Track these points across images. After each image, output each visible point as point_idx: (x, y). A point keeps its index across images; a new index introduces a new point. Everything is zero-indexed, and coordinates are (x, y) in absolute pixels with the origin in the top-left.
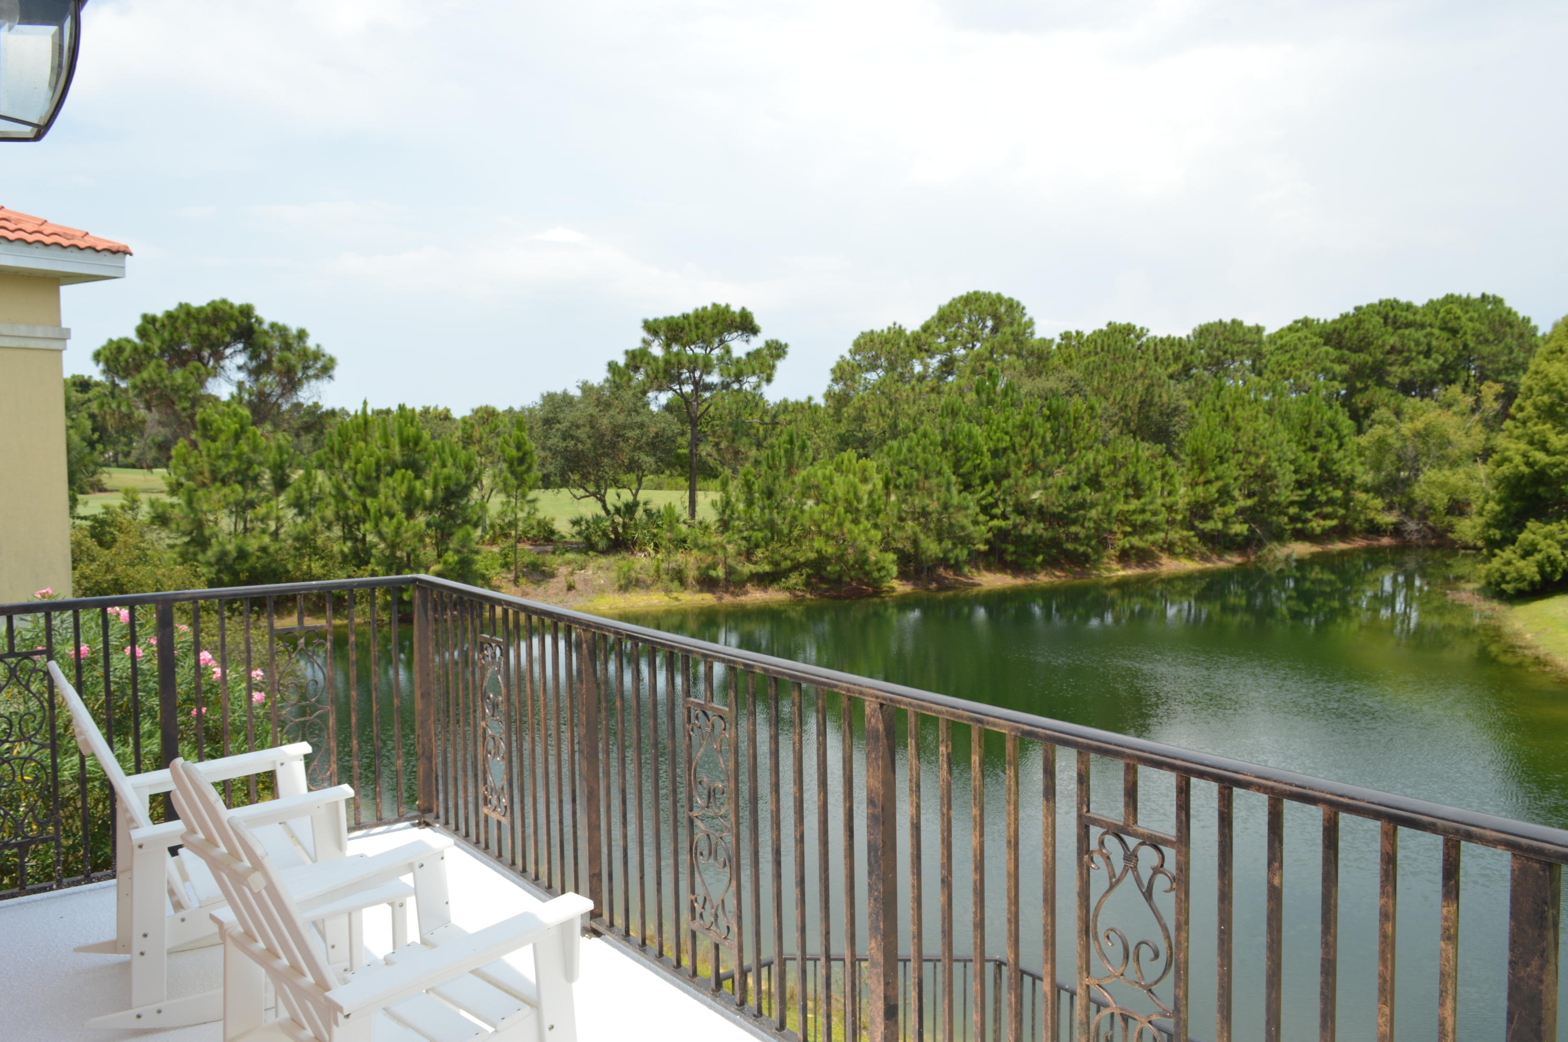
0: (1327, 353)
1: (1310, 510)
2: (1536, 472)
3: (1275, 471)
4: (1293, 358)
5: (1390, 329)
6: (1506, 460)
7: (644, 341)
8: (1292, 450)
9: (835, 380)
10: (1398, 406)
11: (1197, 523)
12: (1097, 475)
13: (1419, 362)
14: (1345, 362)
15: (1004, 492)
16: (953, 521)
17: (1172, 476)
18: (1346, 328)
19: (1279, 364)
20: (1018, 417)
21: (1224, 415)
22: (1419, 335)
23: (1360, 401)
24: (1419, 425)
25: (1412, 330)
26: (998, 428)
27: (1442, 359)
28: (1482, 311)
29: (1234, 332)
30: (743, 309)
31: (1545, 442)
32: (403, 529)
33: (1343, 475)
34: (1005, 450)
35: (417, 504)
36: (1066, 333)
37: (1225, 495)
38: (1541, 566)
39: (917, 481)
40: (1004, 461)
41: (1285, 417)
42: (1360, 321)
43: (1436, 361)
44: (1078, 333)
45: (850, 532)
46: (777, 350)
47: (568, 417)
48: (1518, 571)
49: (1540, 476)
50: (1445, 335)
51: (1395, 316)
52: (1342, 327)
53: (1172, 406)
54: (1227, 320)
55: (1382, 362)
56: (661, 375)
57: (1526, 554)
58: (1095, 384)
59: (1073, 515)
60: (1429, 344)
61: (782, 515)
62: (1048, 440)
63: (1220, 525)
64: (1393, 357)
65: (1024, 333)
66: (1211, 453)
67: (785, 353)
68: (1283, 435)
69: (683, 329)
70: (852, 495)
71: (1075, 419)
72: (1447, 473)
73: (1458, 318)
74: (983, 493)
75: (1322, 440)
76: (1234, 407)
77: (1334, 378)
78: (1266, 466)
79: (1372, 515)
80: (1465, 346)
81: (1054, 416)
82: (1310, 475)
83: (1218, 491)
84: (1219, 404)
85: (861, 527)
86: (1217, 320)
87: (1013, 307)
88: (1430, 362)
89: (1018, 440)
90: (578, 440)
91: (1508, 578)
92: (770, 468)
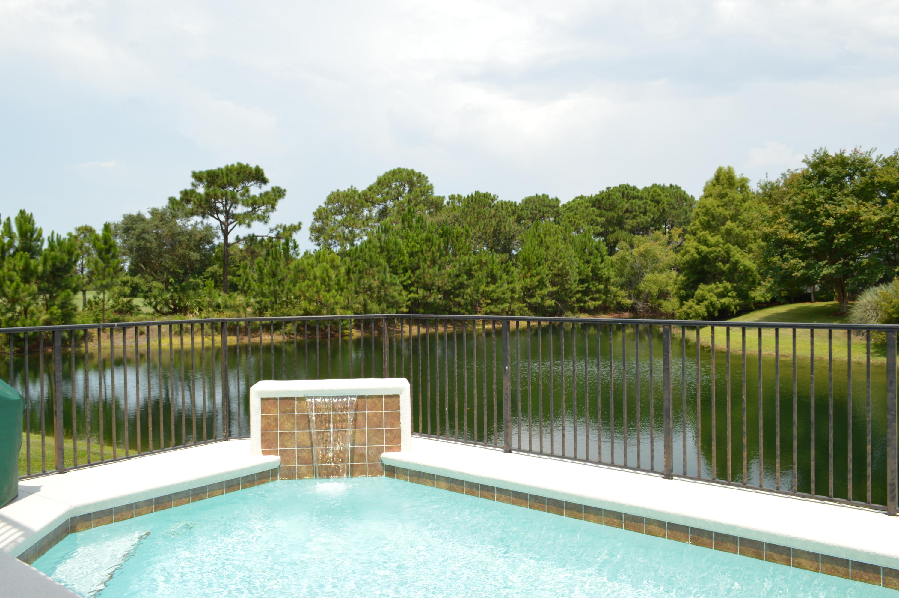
0: (593, 211)
1: (588, 296)
2: (702, 257)
3: (568, 272)
4: (576, 214)
5: (625, 200)
6: (687, 252)
7: (193, 185)
8: (577, 262)
9: (316, 219)
10: (631, 240)
11: (527, 299)
12: (471, 270)
13: (640, 217)
14: (603, 217)
15: (417, 277)
16: (387, 293)
17: (513, 272)
18: (603, 198)
19: (568, 217)
20: (424, 235)
21: (539, 239)
22: (640, 203)
23: (611, 238)
24: (642, 249)
25: (637, 200)
26: (413, 240)
27: (652, 216)
28: (671, 192)
29: (544, 201)
30: (257, 166)
31: (706, 241)
32: (20, 290)
33: (604, 276)
34: (417, 252)
35: (32, 275)
36: (452, 195)
37: (541, 284)
38: (707, 307)
39: (366, 269)
40: (417, 259)
41: (573, 242)
42: (609, 195)
43: (649, 217)
44: (458, 195)
45: (324, 296)
46: (279, 193)
47: (140, 226)
48: (696, 311)
49: (704, 259)
50: (653, 204)
51: (628, 193)
52: (601, 198)
53: (512, 234)
54: (540, 194)
55: (622, 217)
56: (203, 203)
57: (699, 302)
58: (468, 220)
59: (457, 292)
60: (645, 208)
61: (281, 288)
62: (442, 247)
63: (539, 300)
64: (627, 215)
65: (427, 192)
66: (534, 260)
67: (284, 195)
68: (572, 252)
69: (218, 176)
70: (325, 274)
71: (457, 237)
72: (657, 275)
73: (660, 195)
74: (405, 278)
75: (592, 257)
76: (545, 235)
77: (597, 225)
78: (563, 267)
79: (620, 299)
80: (664, 210)
81: (444, 235)
82: (587, 276)
83: (538, 281)
84: (537, 234)
85: (331, 294)
86: (534, 195)
87: (420, 177)
88: (646, 217)
89: (425, 247)
90: (147, 241)
91: (691, 316)
92: (274, 259)
